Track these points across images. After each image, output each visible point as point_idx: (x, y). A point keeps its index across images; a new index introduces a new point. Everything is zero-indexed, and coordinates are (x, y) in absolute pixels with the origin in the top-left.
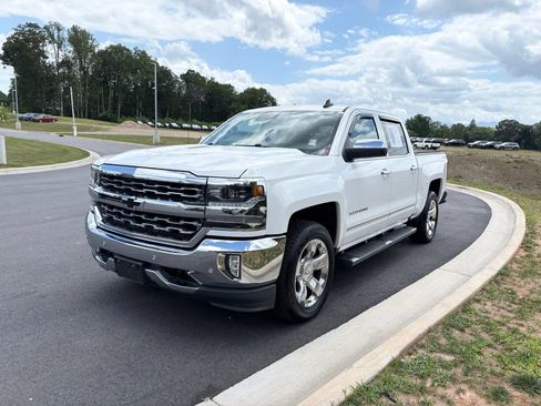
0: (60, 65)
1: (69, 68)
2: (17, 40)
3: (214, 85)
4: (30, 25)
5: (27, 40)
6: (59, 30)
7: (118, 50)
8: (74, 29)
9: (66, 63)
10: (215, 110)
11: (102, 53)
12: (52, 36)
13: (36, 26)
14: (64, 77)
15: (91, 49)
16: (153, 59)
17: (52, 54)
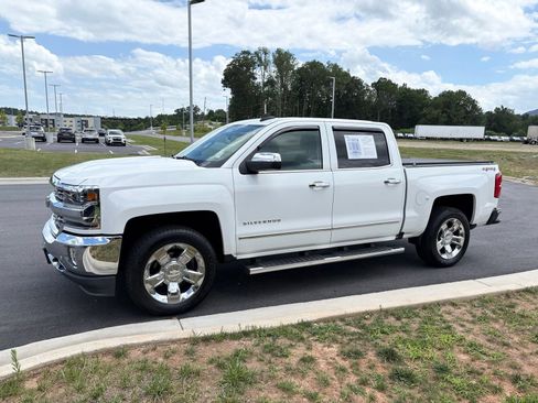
0: (265, 85)
1: (273, 86)
2: (235, 67)
3: (405, 91)
4: (244, 52)
5: (241, 66)
6: (266, 54)
7: (314, 65)
8: (279, 51)
9: (270, 82)
10: (405, 117)
11: (300, 70)
12: (260, 59)
13: (248, 53)
14: (269, 94)
15: (291, 67)
16: (345, 70)
17: (260, 76)
